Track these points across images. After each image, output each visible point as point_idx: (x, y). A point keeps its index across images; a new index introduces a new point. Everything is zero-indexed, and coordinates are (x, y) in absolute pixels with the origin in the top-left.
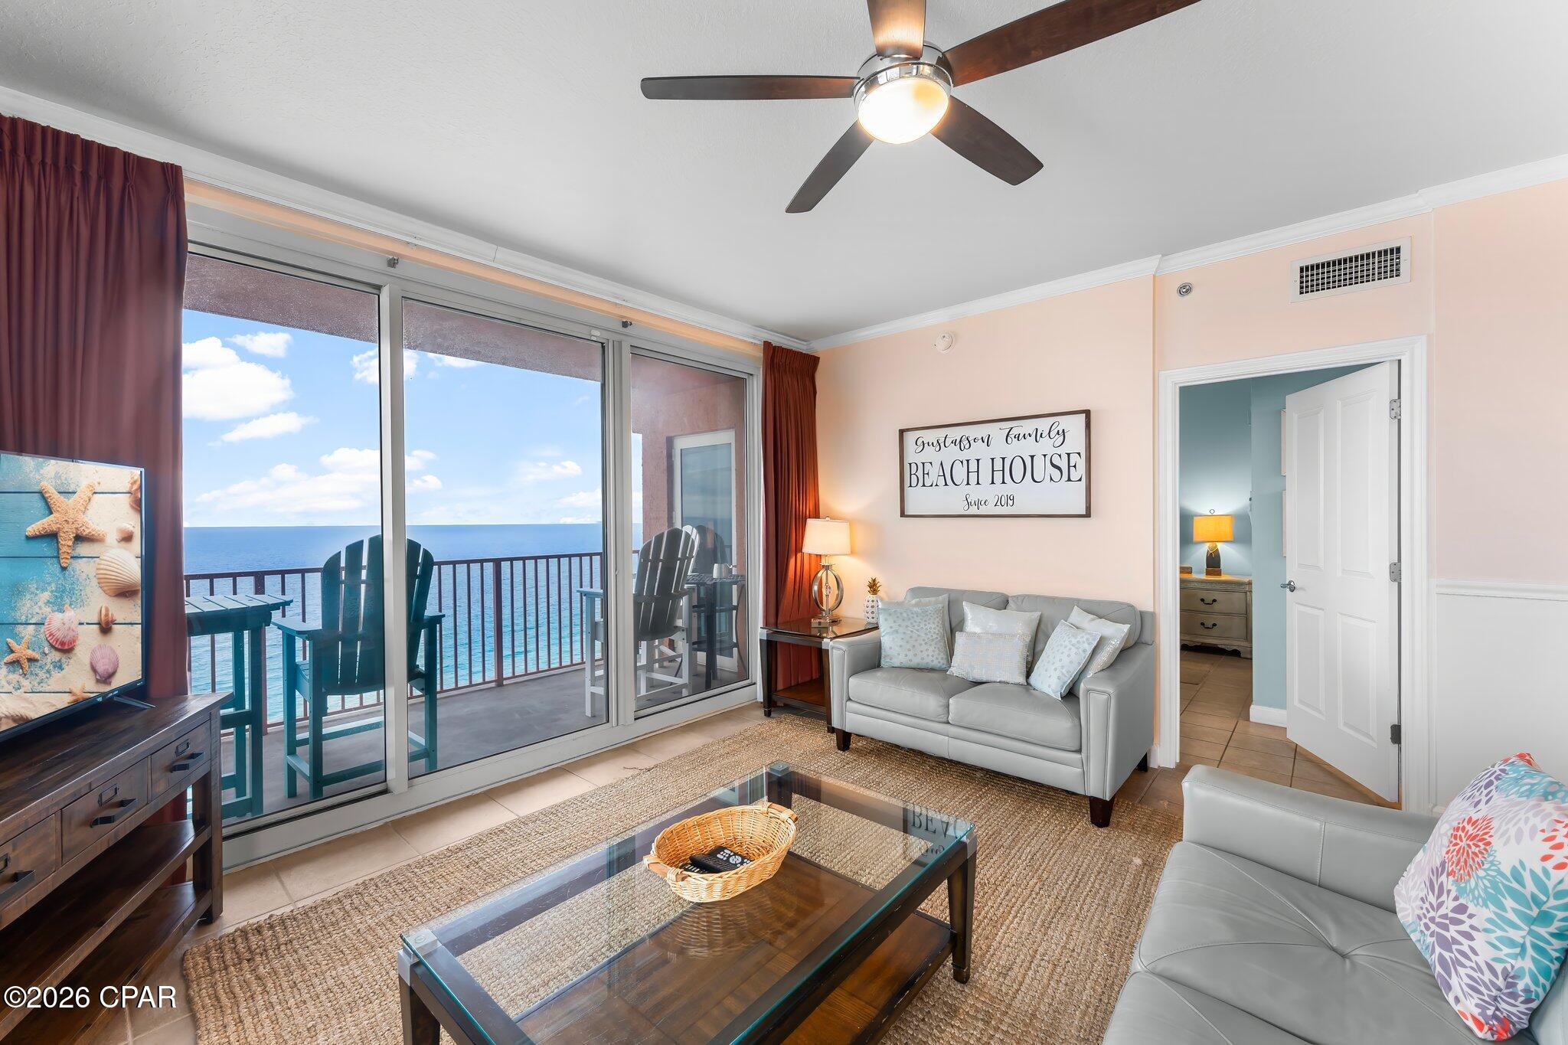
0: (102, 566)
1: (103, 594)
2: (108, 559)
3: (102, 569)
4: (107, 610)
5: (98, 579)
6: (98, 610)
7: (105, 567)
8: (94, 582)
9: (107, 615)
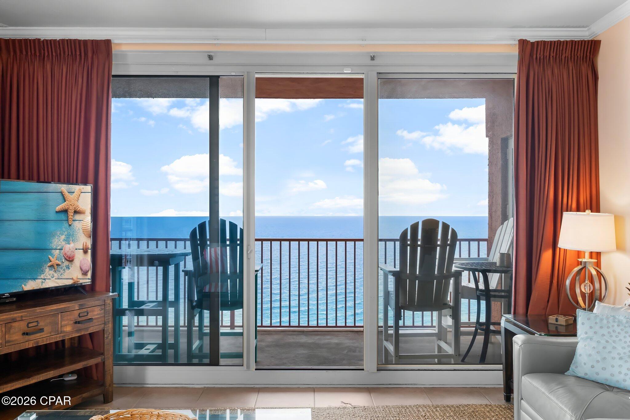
0: (84, 224)
1: (85, 236)
2: (86, 221)
3: (84, 226)
4: (86, 243)
5: (83, 230)
6: (82, 243)
7: (85, 225)
8: (81, 231)
9: (86, 245)
